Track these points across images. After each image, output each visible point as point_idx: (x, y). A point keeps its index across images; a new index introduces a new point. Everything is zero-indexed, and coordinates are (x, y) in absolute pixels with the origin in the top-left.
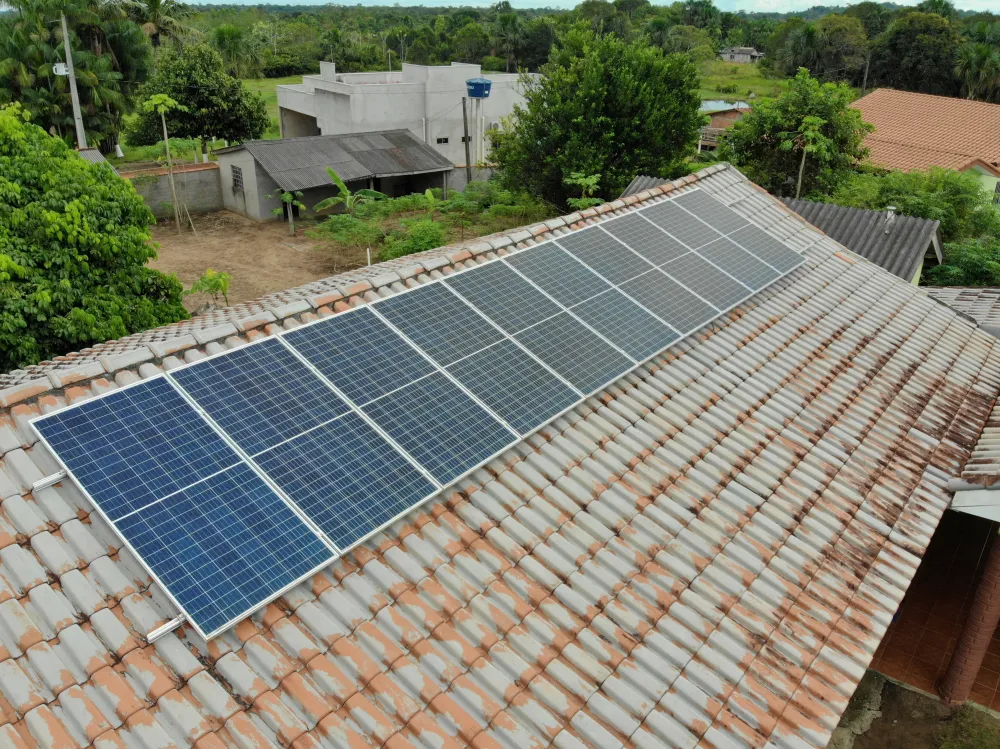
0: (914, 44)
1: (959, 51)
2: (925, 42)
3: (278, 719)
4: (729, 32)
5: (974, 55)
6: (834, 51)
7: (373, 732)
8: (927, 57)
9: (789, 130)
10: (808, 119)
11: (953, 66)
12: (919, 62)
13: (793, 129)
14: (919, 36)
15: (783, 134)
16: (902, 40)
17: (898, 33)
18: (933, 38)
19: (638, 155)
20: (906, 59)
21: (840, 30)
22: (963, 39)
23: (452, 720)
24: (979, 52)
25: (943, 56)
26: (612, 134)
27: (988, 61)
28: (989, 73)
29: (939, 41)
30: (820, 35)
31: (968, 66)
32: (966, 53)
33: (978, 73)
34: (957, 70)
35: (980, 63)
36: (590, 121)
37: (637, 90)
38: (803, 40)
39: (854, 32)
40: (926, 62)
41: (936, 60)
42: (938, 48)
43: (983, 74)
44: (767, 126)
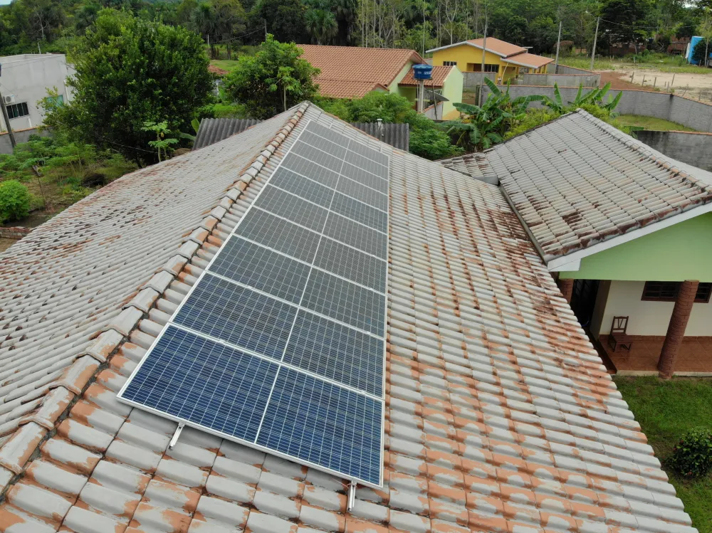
0: (278, 12)
1: (306, 15)
2: (285, 11)
3: (451, 513)
4: (138, 12)
5: (316, 17)
6: (226, 21)
7: (492, 492)
8: (288, 21)
9: (271, 77)
10: (281, 68)
11: (305, 26)
12: (283, 25)
13: (274, 76)
14: (280, 7)
15: (268, 80)
16: (269, 11)
17: (265, 6)
18: (289, 8)
19: (182, 105)
20: (275, 23)
21: (226, 6)
22: (306, 7)
23: (511, 464)
24: (318, 15)
25: (297, 19)
26: (160, 91)
27: (325, 20)
28: (328, 28)
29: (292, 9)
30: (212, 10)
31: (314, 25)
32: (311, 16)
33: (321, 29)
34: (308, 28)
35: (321, 22)
36: (141, 83)
37: (170, 58)
38: (203, 14)
39: (235, 7)
40: (288, 24)
41: (294, 22)
42: (293, 14)
43: (324, 29)
44: (257, 76)
